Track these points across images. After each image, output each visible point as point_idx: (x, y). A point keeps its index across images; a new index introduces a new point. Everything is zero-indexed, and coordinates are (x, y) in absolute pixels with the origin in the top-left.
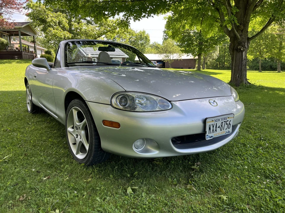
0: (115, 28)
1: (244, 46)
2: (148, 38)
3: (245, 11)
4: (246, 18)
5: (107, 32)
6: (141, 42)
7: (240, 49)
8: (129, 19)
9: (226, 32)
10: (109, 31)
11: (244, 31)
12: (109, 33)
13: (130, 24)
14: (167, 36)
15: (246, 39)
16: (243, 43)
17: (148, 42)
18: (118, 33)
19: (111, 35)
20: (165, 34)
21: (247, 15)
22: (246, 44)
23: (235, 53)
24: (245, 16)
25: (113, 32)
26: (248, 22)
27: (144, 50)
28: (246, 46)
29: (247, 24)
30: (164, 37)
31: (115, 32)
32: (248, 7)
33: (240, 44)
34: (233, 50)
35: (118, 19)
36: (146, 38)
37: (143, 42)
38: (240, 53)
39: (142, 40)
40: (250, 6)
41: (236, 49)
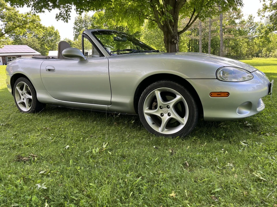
0: (25, 23)
1: (176, 39)
2: (58, 34)
3: (175, 9)
4: (176, 15)
5: (16, 28)
6: (51, 38)
7: (174, 42)
8: (68, 12)
9: (160, 27)
10: (19, 26)
11: (175, 26)
12: (18, 28)
13: (70, 17)
14: (77, 32)
15: (177, 33)
16: (176, 37)
17: (59, 38)
18: (29, 28)
19: (21, 30)
20: (75, 30)
21: (176, 13)
22: (177, 37)
23: (170, 46)
24: (175, 14)
25: (23, 27)
26: (178, 18)
27: (55, 47)
28: (178, 39)
29: (177, 20)
30: (75, 33)
31: (25, 27)
32: (177, 6)
33: (173, 37)
34: (168, 42)
35: (29, 13)
36: (56, 34)
37: (53, 38)
38: (174, 45)
39: (52, 36)
40: (178, 4)
41: (170, 42)
